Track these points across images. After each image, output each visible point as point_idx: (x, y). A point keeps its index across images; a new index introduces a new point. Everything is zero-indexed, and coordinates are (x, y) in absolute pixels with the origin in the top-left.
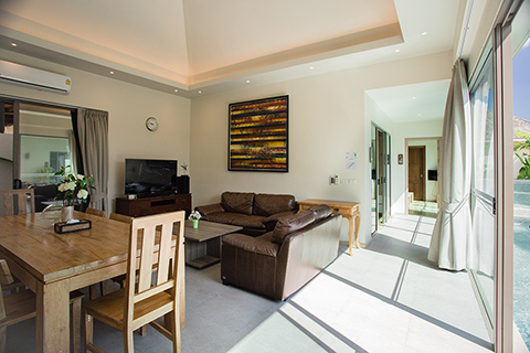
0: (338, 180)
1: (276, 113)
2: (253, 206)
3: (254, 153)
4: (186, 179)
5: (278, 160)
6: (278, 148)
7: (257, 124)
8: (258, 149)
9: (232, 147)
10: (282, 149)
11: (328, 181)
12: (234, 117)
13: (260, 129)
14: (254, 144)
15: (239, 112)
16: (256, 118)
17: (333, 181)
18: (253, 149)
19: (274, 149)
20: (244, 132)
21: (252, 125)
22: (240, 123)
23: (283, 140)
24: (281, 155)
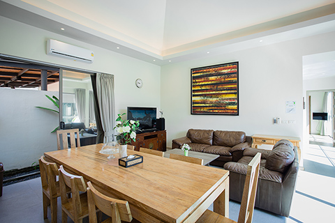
0: (279, 121)
1: (229, 75)
2: (213, 139)
3: (212, 103)
4: (162, 120)
5: (230, 107)
6: (230, 99)
7: (213, 82)
8: (214, 99)
9: (194, 98)
10: (234, 99)
11: (272, 121)
12: (194, 78)
13: (215, 86)
14: (211, 96)
15: (199, 74)
16: (213, 78)
17: (275, 121)
18: (211, 99)
19: (227, 99)
20: (203, 88)
21: (210, 83)
22: (199, 82)
23: (235, 93)
24: (234, 104)
